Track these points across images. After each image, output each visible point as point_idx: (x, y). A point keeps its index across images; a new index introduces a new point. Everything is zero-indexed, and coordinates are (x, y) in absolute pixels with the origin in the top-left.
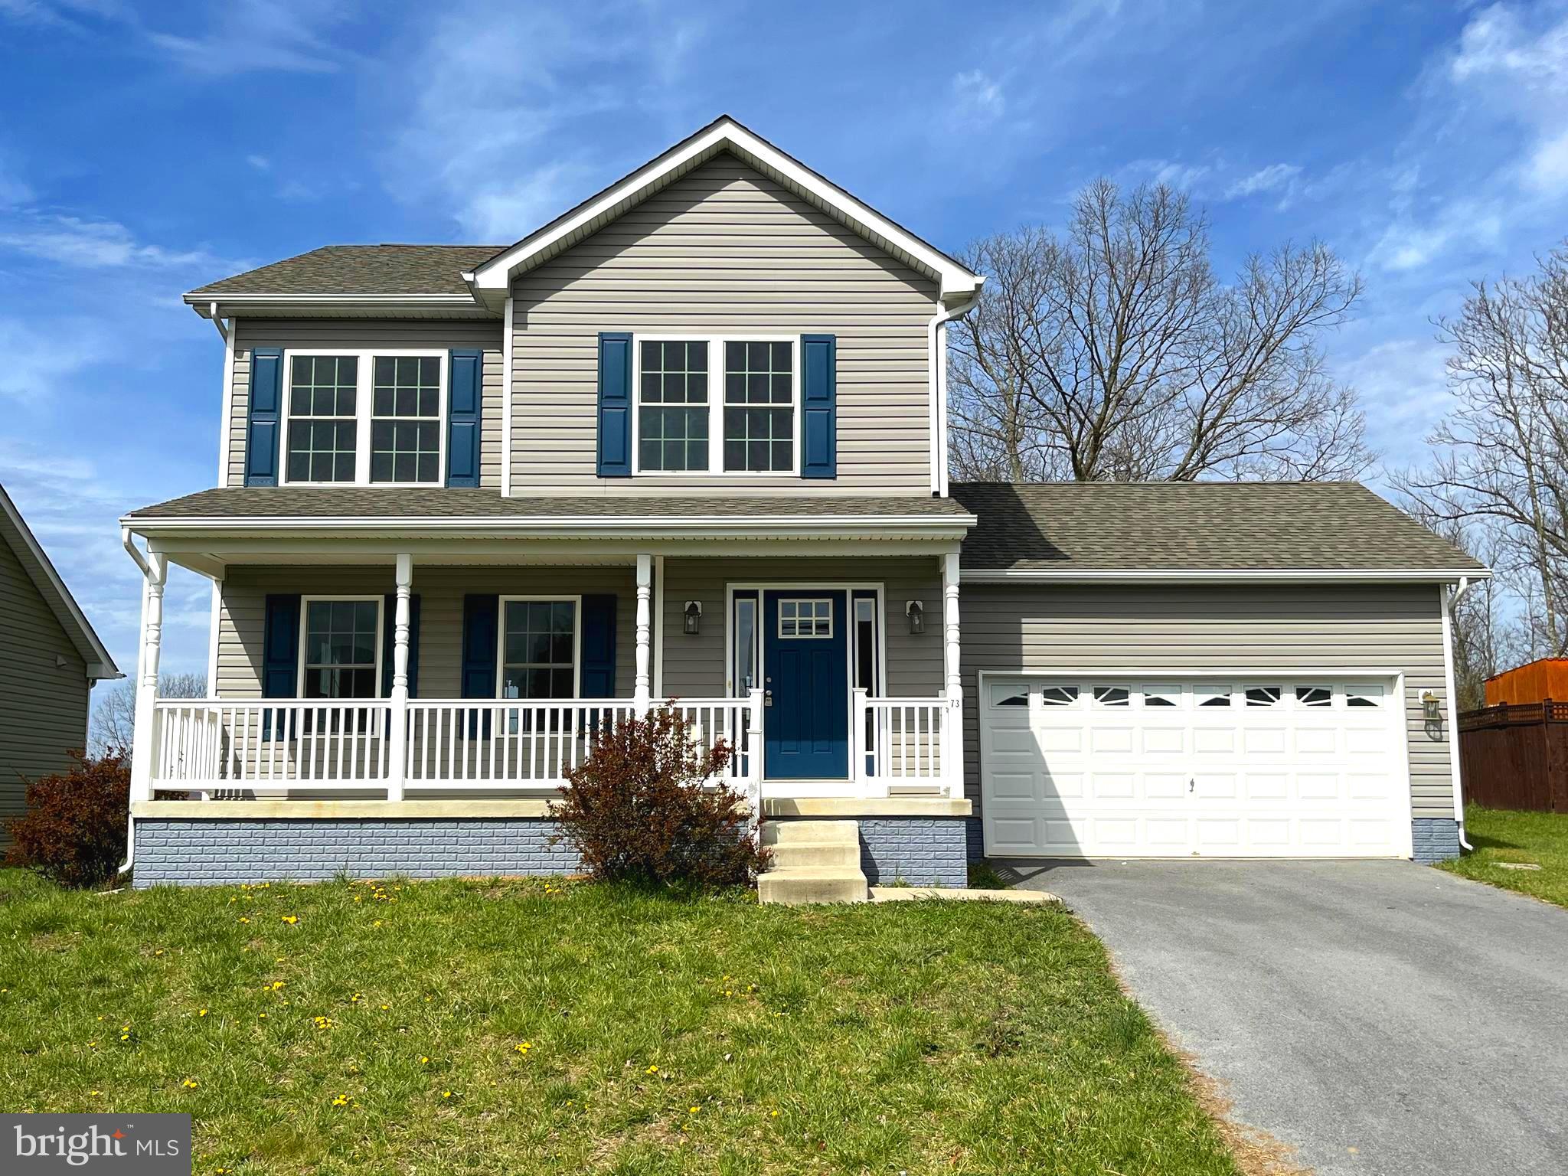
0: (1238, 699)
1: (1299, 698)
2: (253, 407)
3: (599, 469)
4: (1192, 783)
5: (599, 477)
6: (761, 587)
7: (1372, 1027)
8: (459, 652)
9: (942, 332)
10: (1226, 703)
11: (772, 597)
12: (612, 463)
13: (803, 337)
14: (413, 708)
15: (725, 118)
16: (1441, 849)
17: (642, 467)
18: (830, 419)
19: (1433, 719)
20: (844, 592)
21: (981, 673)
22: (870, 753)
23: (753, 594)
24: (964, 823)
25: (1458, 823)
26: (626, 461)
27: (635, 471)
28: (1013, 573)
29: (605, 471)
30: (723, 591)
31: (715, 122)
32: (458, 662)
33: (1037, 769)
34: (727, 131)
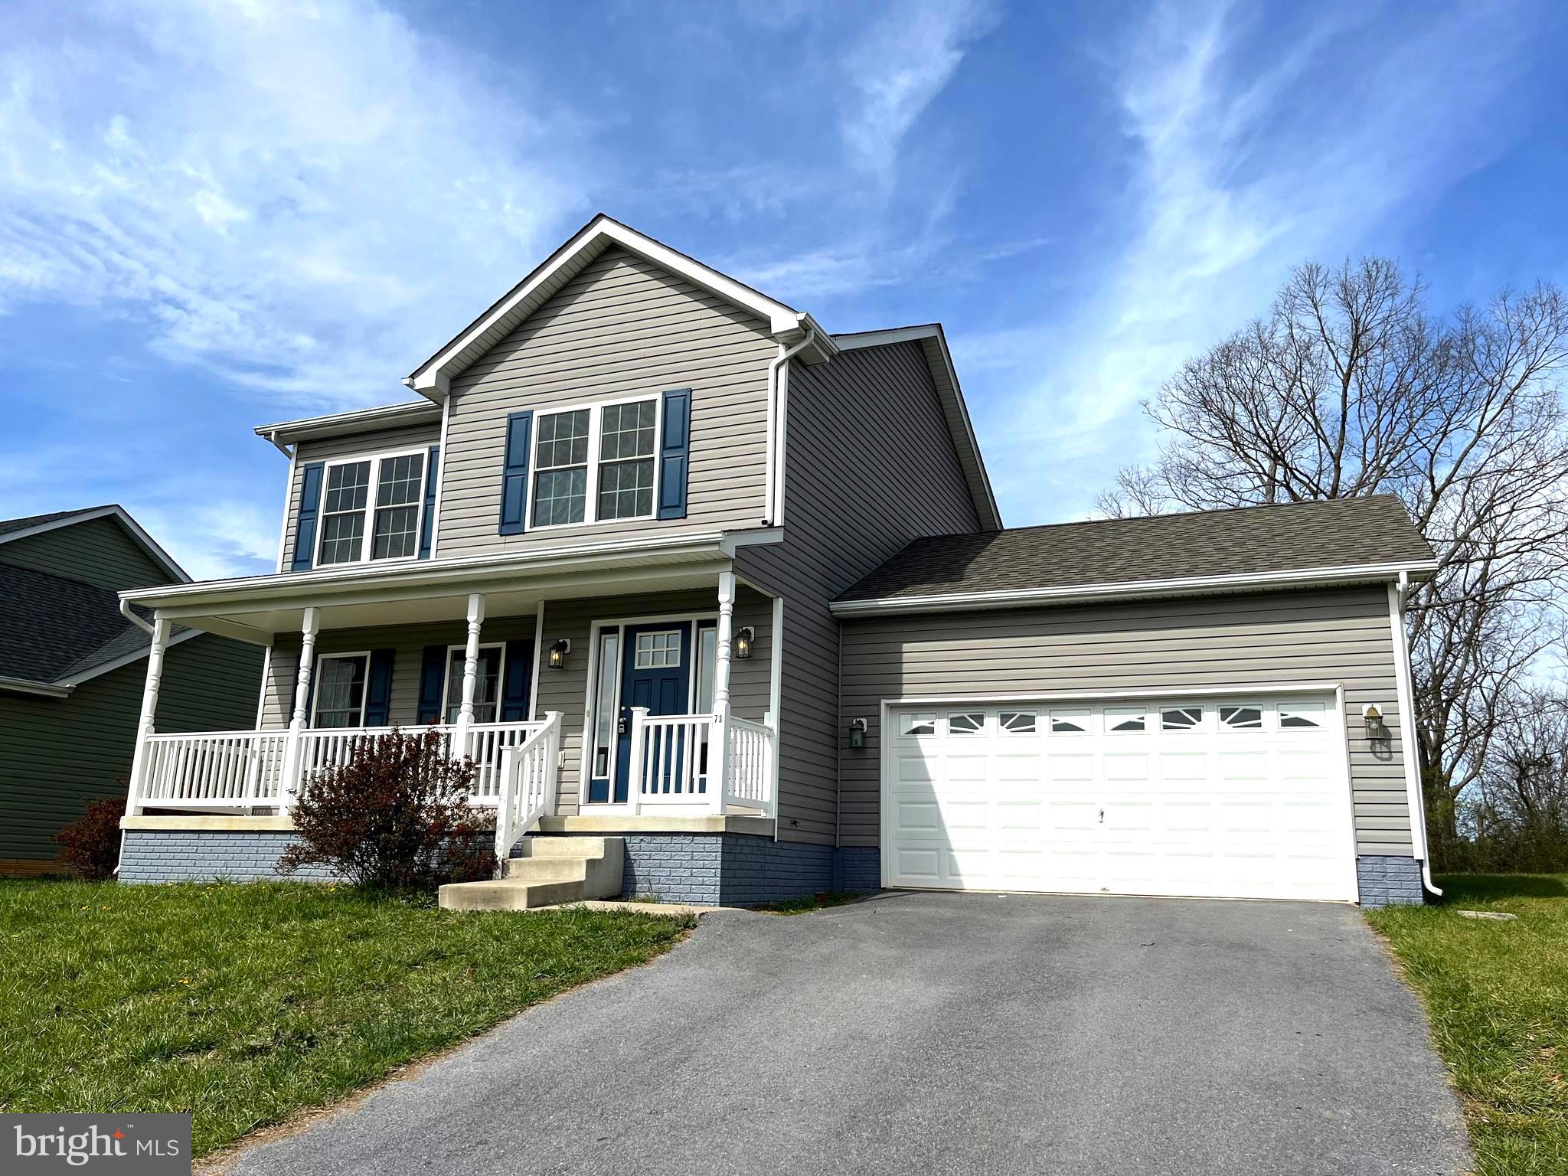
0: (1153, 720)
1: (1223, 719)
2: (302, 511)
3: (500, 530)
4: (1102, 814)
5: (501, 535)
6: (622, 623)
8: (417, 695)
9: (783, 371)
10: (1139, 726)
11: (631, 633)
12: (510, 524)
13: (664, 393)
14: (304, 735)
15: (600, 216)
16: (1398, 892)
17: (534, 524)
18: (685, 463)
19: (1380, 735)
20: (689, 623)
21: (883, 702)
23: (614, 630)
24: (720, 839)
26: (520, 521)
27: (527, 529)
28: (883, 602)
29: (506, 529)
30: (588, 628)
31: (593, 221)
34: (605, 227)
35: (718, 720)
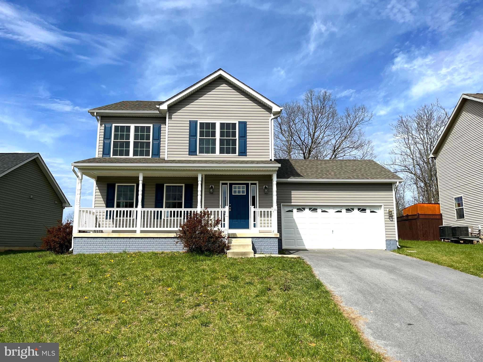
0: (344, 211)
1: (358, 211)
2: (104, 138)
3: (189, 153)
4: (333, 231)
5: (189, 155)
6: (228, 182)
7: (376, 285)
8: (154, 198)
10: (341, 212)
11: (231, 185)
12: (192, 152)
13: (239, 122)
14: (143, 210)
15: (220, 69)
16: (393, 247)
18: (245, 142)
19: (391, 216)
21: (282, 204)
22: (255, 223)
23: (226, 184)
24: (277, 239)
25: (397, 241)
26: (195, 151)
27: (198, 154)
28: (289, 180)
29: (191, 154)
30: (219, 183)
31: (218, 70)
32: (154, 200)
33: (295, 227)
34: (221, 72)
35: (275, 210)
